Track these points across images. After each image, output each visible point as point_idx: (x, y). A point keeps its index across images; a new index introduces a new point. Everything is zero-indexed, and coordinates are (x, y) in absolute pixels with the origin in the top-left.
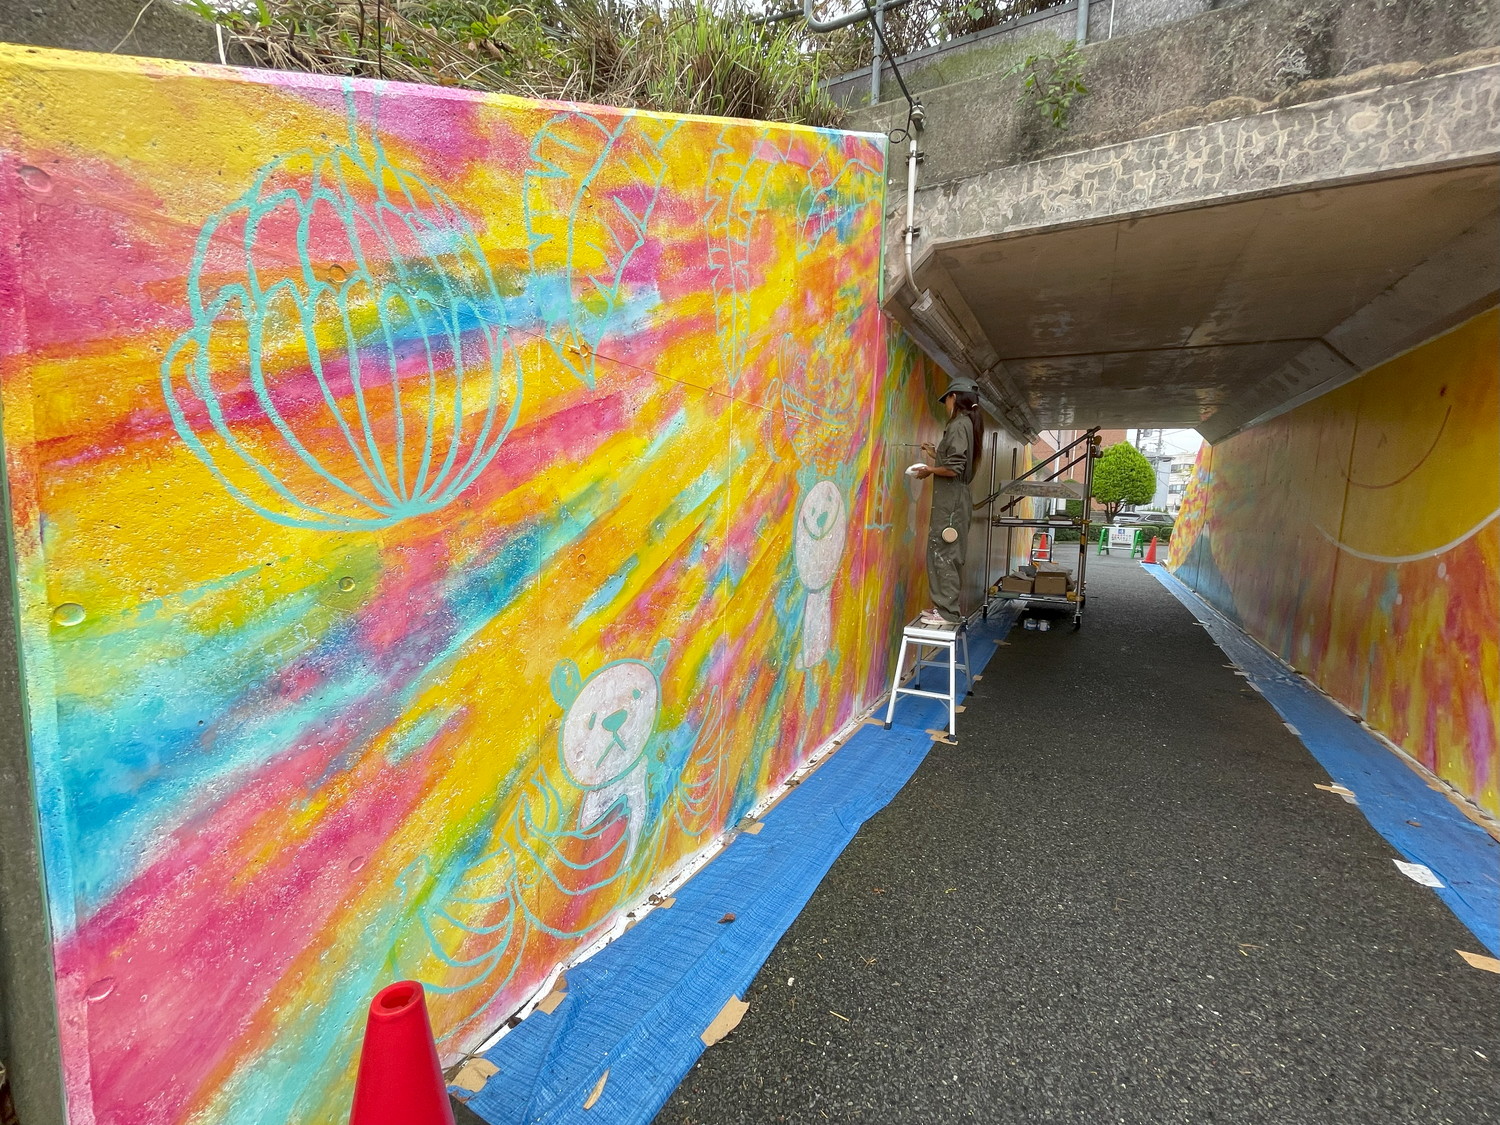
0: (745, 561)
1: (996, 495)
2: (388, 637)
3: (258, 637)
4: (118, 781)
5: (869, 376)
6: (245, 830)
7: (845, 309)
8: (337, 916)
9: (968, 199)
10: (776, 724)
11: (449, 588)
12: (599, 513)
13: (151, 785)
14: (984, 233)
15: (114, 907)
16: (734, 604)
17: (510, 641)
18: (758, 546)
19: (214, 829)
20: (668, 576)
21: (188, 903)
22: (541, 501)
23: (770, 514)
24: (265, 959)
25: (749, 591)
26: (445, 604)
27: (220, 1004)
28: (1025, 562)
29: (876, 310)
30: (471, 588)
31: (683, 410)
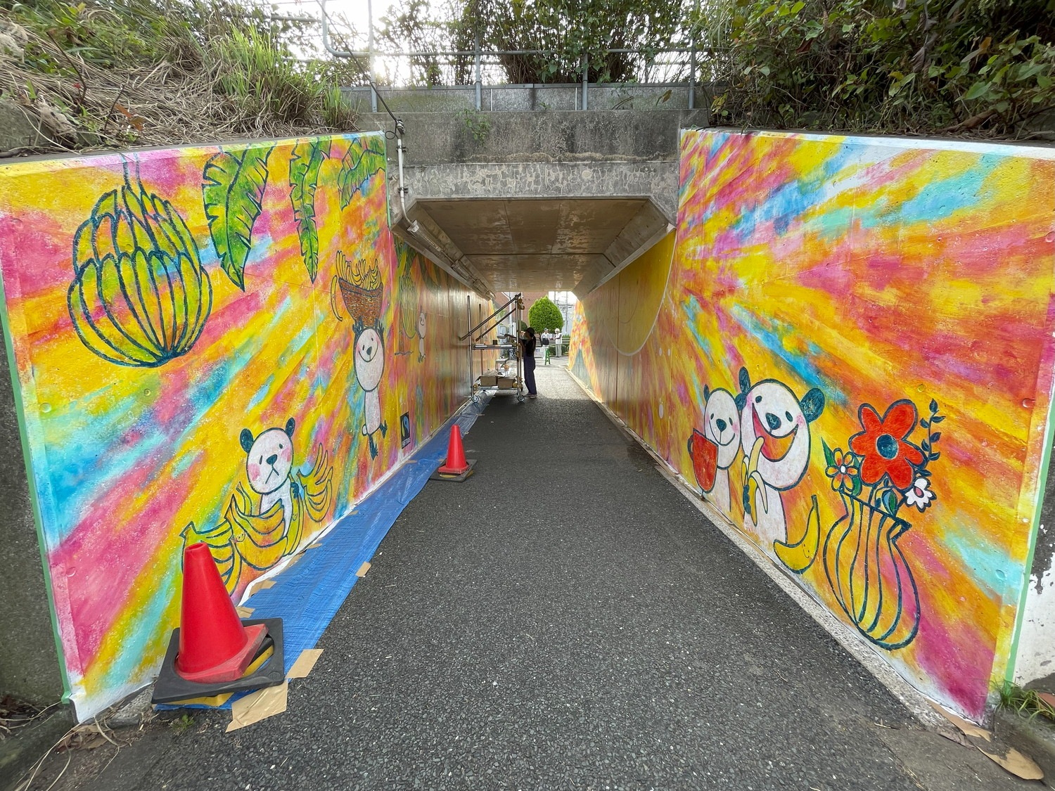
0: (329, 375)
2: (167, 417)
3: (114, 417)
5: (387, 269)
6: (118, 505)
7: (369, 233)
8: (158, 548)
9: (432, 177)
10: (355, 464)
11: (191, 393)
12: (253, 353)
13: (81, 483)
14: (441, 196)
15: (73, 536)
16: (325, 400)
17: (219, 418)
18: (335, 367)
19: (106, 504)
20: (290, 385)
21: (99, 537)
22: (226, 349)
23: (340, 349)
24: (131, 565)
25: (333, 392)
26: (188, 401)
27: (116, 583)
29: (387, 231)
30: (200, 393)
31: (288, 297)
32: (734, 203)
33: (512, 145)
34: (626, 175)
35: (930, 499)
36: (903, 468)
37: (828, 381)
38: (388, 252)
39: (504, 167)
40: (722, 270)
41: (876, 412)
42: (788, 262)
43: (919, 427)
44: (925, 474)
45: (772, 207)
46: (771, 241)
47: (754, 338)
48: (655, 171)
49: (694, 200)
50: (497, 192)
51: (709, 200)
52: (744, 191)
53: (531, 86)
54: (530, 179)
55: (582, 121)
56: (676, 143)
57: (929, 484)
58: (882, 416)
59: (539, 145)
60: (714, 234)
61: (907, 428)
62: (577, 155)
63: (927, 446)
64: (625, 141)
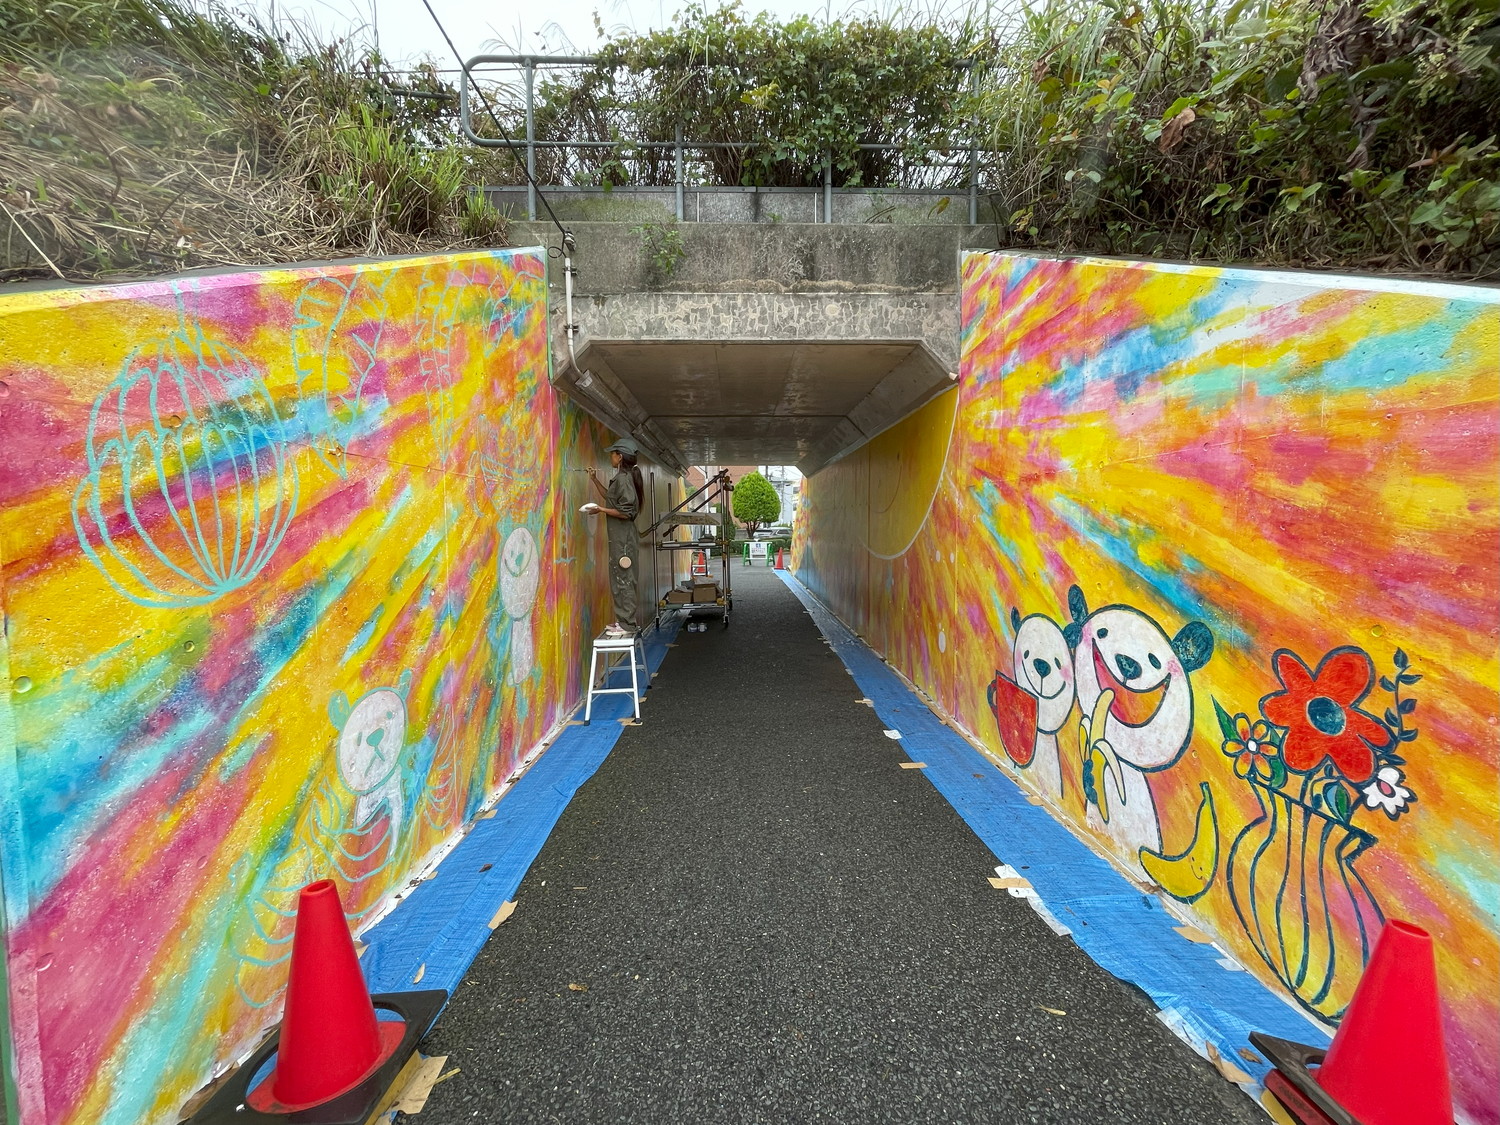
0: (462, 601)
1: (658, 524)
2: (217, 684)
3: (133, 692)
4: (52, 805)
5: (547, 439)
6: (130, 837)
7: (524, 389)
8: (192, 903)
9: (613, 310)
10: (496, 732)
11: (257, 643)
12: (355, 574)
13: (72, 806)
14: (627, 337)
15: (52, 898)
16: (456, 637)
17: (300, 679)
18: (472, 587)
19: (111, 837)
20: (406, 619)
21: (96, 895)
22: (315, 570)
23: (479, 560)
24: (146, 938)
25: (467, 624)
26: (253, 655)
27: (118, 973)
28: (687, 577)
29: (547, 387)
30: (271, 641)
31: (409, 486)
32: (1049, 354)
33: (727, 269)
34: (887, 312)
35: (1406, 800)
36: (1356, 750)
37: (1217, 612)
38: (547, 415)
39: (716, 299)
40: (1034, 446)
41: (1302, 663)
42: (1141, 437)
43: (1377, 689)
44: (1394, 762)
45: (1111, 361)
46: (1111, 409)
47: (1090, 544)
48: (927, 306)
49: (985, 347)
50: (707, 332)
51: (1010, 348)
52: (1063, 338)
53: (753, 189)
54: (752, 316)
55: (825, 237)
56: (955, 268)
57: (1402, 776)
58: (1313, 670)
59: (766, 268)
60: (1018, 395)
61: (1358, 690)
62: (818, 283)
63: (1396, 719)
64: (885, 264)
